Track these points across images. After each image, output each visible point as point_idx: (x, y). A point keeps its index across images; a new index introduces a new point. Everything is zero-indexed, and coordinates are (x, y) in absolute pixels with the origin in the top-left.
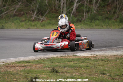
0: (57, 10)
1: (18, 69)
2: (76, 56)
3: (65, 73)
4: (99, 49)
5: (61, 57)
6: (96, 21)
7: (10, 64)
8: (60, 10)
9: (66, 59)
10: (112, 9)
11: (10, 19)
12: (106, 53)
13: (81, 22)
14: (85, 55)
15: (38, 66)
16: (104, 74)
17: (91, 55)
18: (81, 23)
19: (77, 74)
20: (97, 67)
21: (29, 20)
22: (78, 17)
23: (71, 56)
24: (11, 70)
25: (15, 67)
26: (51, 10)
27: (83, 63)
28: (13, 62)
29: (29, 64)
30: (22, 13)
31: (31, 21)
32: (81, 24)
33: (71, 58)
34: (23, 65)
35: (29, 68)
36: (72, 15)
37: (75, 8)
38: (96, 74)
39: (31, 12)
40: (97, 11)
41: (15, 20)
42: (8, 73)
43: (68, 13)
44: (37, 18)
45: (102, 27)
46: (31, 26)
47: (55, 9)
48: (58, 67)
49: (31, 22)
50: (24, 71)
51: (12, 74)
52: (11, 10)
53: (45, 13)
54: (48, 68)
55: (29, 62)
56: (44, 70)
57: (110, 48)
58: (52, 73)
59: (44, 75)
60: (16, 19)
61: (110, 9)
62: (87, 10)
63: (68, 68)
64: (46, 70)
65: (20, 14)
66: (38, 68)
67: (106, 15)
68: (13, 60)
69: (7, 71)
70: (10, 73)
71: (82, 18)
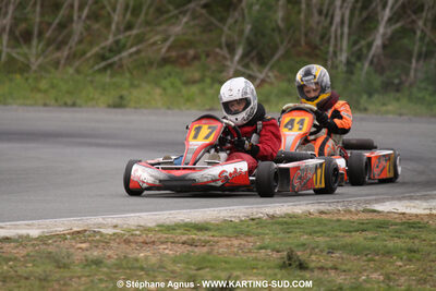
0: (316, 47)
1: (167, 251)
2: (375, 211)
3: (333, 273)
5: (322, 212)
7: (138, 233)
8: (328, 47)
9: (338, 220)
11: (146, 72)
13: (398, 90)
14: (408, 211)
15: (236, 242)
17: (428, 212)
18: (398, 95)
19: (374, 276)
21: (214, 80)
22: (388, 73)
23: (357, 212)
24: (142, 255)
25: (154, 242)
26: (294, 46)
27: (399, 238)
28: (149, 225)
29: (205, 236)
30: (191, 52)
31: (220, 83)
32: (398, 100)
33: (356, 218)
34: (184, 238)
35: (205, 249)
36: (367, 65)
37: (378, 42)
39: (225, 52)
41: (165, 78)
42: (128, 266)
43: (353, 60)
44: (244, 73)
47: (308, 44)
48: (308, 251)
50: (187, 260)
51: (142, 269)
52: (152, 41)
53: (273, 55)
54: (273, 250)
55: (207, 229)
56: (256, 259)
58: (284, 271)
59: (258, 275)
60: (170, 75)
62: (424, 49)
63: (344, 256)
64: (264, 260)
65: (184, 56)
66: (235, 250)
68: (149, 218)
69: (125, 257)
70: (136, 265)
71: (404, 78)
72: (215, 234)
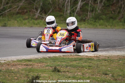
0: (61, 9)
1: (20, 67)
2: (79, 55)
3: (67, 73)
4: (103, 49)
5: (64, 56)
6: (100, 21)
7: (11, 62)
8: (64, 9)
9: (69, 58)
10: (117, 9)
11: (12, 16)
12: (109, 53)
13: (84, 21)
14: (88, 55)
15: (39, 65)
16: (106, 74)
17: (94, 55)
19: (79, 74)
20: (99, 67)
21: (32, 19)
22: (82, 16)
23: (74, 56)
24: (13, 68)
25: (16, 65)
26: (55, 8)
27: (86, 63)
28: (15, 60)
29: (31, 63)
30: (25, 11)
31: (34, 19)
32: (85, 24)
33: (73, 57)
34: (25, 63)
35: (31, 67)
36: (75, 14)
37: (79, 7)
38: (99, 74)
39: (35, 10)
40: (102, 10)
41: (18, 18)
42: (9, 72)
43: (72, 12)
44: (41, 16)
45: (107, 26)
46: (34, 24)
47: (59, 8)
48: (60, 67)
49: (34, 21)
50: (26, 70)
51: (13, 72)
52: (14, 7)
53: (49, 11)
54: (50, 67)
55: (31, 61)
56: (45, 69)
57: (114, 48)
58: (53, 73)
59: (46, 74)
60: (19, 17)
61: (114, 8)
62: (91, 9)
63: (70, 68)
64: (48, 70)
65: (23, 12)
66: (39, 67)
67: (111, 14)
68: (14, 58)
69: (8, 69)
70: (11, 71)
71: (86, 17)
72: (34, 62)
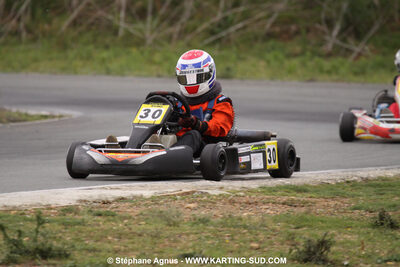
1: (268, 211)
7: (242, 194)
11: (252, 46)
15: (332, 203)
21: (314, 54)
24: (245, 214)
25: (256, 202)
26: (389, 22)
28: (253, 187)
29: (304, 197)
30: (293, 28)
31: (320, 56)
34: (285, 199)
35: (303, 210)
39: (324, 28)
41: (269, 52)
42: (233, 225)
44: (342, 47)
46: (321, 71)
49: (321, 60)
50: (287, 219)
51: (245, 227)
52: (257, 17)
53: (369, 29)
54: (367, 211)
55: (305, 191)
56: (350, 219)
58: (376, 230)
59: (352, 233)
60: (273, 48)
64: (358, 220)
65: (287, 32)
66: (332, 210)
69: (230, 216)
70: (240, 223)
72: (314, 195)
